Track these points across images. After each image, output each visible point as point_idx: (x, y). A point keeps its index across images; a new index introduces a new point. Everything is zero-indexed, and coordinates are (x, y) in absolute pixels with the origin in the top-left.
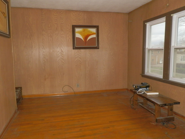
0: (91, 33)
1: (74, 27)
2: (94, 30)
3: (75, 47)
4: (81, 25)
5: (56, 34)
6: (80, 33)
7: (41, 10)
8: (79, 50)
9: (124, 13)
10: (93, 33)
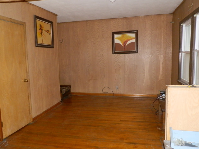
0: (130, 39)
1: (114, 34)
2: (133, 35)
3: (115, 52)
4: (120, 31)
5: (98, 41)
6: (119, 39)
7: (87, 21)
8: (118, 54)
9: (167, 14)
10: (132, 38)
